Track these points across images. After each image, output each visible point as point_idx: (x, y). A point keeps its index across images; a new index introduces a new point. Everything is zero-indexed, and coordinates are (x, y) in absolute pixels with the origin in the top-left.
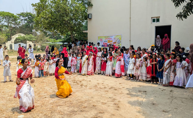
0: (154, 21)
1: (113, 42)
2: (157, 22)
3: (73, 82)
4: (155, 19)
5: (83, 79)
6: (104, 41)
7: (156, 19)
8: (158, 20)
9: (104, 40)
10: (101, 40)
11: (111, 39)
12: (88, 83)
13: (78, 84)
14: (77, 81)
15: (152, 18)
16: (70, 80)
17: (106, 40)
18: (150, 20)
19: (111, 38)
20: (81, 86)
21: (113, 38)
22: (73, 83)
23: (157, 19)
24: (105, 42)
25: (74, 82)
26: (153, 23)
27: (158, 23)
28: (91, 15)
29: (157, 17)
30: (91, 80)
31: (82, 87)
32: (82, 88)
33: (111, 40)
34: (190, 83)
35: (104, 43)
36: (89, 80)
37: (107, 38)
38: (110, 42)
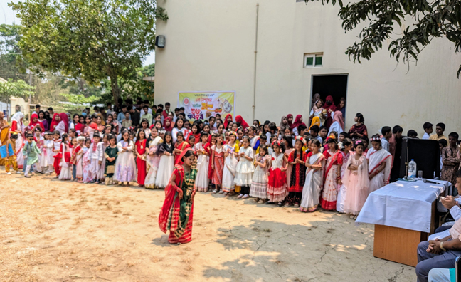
0: (309, 62)
1: (214, 109)
2: (316, 64)
3: (99, 203)
4: (312, 58)
5: (126, 196)
6: (194, 106)
7: (314, 57)
8: (319, 61)
9: (193, 101)
10: (187, 101)
11: (210, 100)
12: (135, 206)
13: (109, 208)
14: (110, 203)
15: (305, 54)
16: (93, 198)
17: (199, 103)
18: (301, 60)
19: (209, 97)
20: (115, 215)
21: (214, 98)
22: (97, 207)
23: (316, 58)
24: (195, 108)
25: (101, 204)
26: (309, 66)
27: (318, 67)
28: (162, 39)
29: (316, 54)
30: (144, 200)
31: (116, 217)
32: (116, 219)
33: (209, 103)
34: (365, 212)
35: (192, 110)
36: (142, 199)
37: (200, 97)
38: (207, 107)
